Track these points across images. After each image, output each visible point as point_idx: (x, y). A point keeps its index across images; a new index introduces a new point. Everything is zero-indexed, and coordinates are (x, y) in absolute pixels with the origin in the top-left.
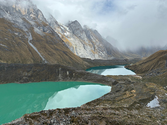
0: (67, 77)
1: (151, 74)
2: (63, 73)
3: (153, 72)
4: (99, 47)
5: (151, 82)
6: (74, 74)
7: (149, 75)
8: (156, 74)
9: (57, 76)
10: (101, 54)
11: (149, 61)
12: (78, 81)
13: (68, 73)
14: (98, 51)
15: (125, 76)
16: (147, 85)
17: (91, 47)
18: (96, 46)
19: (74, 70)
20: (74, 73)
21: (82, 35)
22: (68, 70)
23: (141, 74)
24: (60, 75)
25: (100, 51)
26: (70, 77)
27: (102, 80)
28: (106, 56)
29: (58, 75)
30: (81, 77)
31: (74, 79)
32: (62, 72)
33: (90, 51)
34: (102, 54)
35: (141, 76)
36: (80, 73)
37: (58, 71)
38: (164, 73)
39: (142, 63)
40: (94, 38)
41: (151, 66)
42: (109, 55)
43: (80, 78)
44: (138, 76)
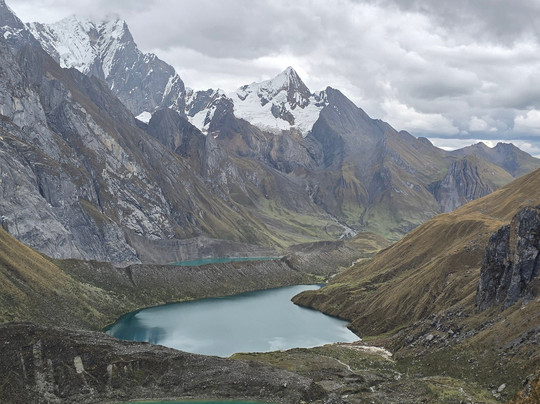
0: (81, 384)
1: (430, 337)
2: (55, 366)
3: (434, 325)
4: (123, 181)
5: (437, 372)
6: (110, 368)
7: (421, 340)
8: (450, 336)
9: (28, 387)
10: (139, 222)
11: (404, 268)
12: (142, 400)
13: (79, 365)
14: (119, 207)
15: (316, 351)
16: (432, 387)
17: (79, 184)
18: (105, 175)
19: (108, 347)
20: (109, 361)
21: (19, 107)
22: (80, 350)
23: (383, 337)
24: (39, 376)
25: (132, 202)
26: (93, 384)
27: (252, 384)
28: (166, 233)
29: (32, 380)
30: (151, 380)
31: (118, 391)
32: (50, 362)
33: (75, 206)
34: (146, 223)
35: (386, 348)
36: (141, 361)
37: (30, 359)
38: (482, 334)
39: (375, 280)
40: (92, 130)
41: (419, 296)
42: (180, 229)
43: (145, 385)
44: (374, 349)
